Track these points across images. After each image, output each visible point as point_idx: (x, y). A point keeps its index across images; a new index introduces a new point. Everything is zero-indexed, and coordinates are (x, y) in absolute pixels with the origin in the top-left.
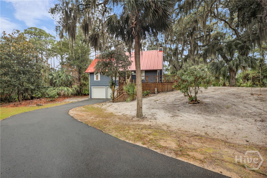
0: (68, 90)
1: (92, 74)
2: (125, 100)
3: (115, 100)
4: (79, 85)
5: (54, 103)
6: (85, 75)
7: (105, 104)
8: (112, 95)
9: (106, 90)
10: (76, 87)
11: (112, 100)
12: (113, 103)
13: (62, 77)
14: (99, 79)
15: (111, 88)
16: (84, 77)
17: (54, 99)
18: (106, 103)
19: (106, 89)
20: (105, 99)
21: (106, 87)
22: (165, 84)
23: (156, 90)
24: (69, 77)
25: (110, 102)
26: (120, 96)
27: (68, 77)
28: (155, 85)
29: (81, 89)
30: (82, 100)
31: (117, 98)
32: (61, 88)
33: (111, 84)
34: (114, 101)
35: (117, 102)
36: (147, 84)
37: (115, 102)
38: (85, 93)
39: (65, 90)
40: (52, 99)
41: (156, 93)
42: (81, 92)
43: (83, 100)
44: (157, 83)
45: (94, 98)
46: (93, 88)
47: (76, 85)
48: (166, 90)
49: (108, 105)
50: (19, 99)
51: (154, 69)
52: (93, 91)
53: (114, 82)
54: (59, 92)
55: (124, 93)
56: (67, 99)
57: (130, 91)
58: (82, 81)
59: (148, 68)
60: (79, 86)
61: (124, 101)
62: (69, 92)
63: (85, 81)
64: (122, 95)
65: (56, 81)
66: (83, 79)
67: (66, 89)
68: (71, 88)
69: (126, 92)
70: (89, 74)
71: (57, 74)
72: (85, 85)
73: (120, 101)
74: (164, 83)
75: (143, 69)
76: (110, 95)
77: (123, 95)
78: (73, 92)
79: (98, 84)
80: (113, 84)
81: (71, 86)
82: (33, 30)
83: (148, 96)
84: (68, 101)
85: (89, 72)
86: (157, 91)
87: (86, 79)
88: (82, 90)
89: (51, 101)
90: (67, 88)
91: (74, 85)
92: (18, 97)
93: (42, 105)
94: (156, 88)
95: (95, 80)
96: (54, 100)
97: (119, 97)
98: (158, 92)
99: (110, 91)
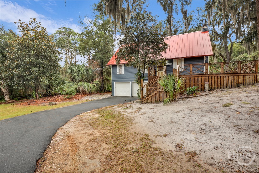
0: (88, 86)
1: (114, 66)
2: (160, 101)
3: (144, 99)
4: (101, 80)
5: (70, 101)
6: (107, 70)
7: (131, 107)
8: (140, 93)
9: (131, 86)
10: (97, 82)
11: (140, 100)
12: (142, 104)
13: (81, 71)
14: (123, 73)
15: (138, 83)
16: (107, 72)
17: (71, 96)
18: (132, 103)
19: (131, 84)
20: (130, 97)
21: (131, 82)
22: (224, 75)
23: (207, 86)
24: (90, 71)
25: (137, 102)
26: (153, 94)
27: (88, 71)
28: (205, 77)
29: (103, 85)
30: (102, 98)
31: (148, 98)
32: (80, 83)
33: (138, 77)
34: (142, 101)
35: (148, 103)
36: (191, 76)
37: (145, 103)
38: (109, 90)
39: (85, 86)
40: (70, 96)
41: (207, 90)
42: (103, 88)
43: (104, 97)
44: (208, 74)
45: (117, 95)
46: (116, 83)
47: (98, 81)
48: (225, 84)
49: (135, 109)
50: (36, 96)
51: (199, 55)
52: (116, 88)
53: (142, 75)
54: (77, 89)
55: (158, 90)
56: (87, 97)
57: (169, 86)
58: (105, 76)
59: (190, 55)
60: (101, 82)
61: (158, 102)
62: (89, 88)
63: (108, 76)
64: (155, 92)
65: (75, 76)
66: (106, 74)
67: (85, 84)
68: (92, 84)
69: (162, 89)
70: (111, 66)
71: (77, 67)
72: (108, 80)
73: (151, 102)
74: (221, 75)
75: (182, 57)
76: (137, 92)
77: (157, 93)
78: (93, 88)
79: (122, 79)
80: (141, 78)
81: (93, 82)
82: (63, 30)
83: (196, 94)
84: (87, 98)
85: (111, 65)
86: (209, 87)
87: (109, 73)
88: (104, 87)
89: (69, 98)
90: (87, 84)
91: (95, 80)
92: (35, 93)
93: (56, 104)
94: (208, 83)
95: (118, 74)
96: (72, 98)
97: (151, 96)
98: (211, 89)
99: (137, 87)
